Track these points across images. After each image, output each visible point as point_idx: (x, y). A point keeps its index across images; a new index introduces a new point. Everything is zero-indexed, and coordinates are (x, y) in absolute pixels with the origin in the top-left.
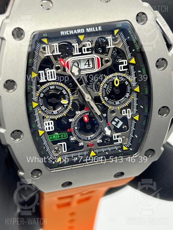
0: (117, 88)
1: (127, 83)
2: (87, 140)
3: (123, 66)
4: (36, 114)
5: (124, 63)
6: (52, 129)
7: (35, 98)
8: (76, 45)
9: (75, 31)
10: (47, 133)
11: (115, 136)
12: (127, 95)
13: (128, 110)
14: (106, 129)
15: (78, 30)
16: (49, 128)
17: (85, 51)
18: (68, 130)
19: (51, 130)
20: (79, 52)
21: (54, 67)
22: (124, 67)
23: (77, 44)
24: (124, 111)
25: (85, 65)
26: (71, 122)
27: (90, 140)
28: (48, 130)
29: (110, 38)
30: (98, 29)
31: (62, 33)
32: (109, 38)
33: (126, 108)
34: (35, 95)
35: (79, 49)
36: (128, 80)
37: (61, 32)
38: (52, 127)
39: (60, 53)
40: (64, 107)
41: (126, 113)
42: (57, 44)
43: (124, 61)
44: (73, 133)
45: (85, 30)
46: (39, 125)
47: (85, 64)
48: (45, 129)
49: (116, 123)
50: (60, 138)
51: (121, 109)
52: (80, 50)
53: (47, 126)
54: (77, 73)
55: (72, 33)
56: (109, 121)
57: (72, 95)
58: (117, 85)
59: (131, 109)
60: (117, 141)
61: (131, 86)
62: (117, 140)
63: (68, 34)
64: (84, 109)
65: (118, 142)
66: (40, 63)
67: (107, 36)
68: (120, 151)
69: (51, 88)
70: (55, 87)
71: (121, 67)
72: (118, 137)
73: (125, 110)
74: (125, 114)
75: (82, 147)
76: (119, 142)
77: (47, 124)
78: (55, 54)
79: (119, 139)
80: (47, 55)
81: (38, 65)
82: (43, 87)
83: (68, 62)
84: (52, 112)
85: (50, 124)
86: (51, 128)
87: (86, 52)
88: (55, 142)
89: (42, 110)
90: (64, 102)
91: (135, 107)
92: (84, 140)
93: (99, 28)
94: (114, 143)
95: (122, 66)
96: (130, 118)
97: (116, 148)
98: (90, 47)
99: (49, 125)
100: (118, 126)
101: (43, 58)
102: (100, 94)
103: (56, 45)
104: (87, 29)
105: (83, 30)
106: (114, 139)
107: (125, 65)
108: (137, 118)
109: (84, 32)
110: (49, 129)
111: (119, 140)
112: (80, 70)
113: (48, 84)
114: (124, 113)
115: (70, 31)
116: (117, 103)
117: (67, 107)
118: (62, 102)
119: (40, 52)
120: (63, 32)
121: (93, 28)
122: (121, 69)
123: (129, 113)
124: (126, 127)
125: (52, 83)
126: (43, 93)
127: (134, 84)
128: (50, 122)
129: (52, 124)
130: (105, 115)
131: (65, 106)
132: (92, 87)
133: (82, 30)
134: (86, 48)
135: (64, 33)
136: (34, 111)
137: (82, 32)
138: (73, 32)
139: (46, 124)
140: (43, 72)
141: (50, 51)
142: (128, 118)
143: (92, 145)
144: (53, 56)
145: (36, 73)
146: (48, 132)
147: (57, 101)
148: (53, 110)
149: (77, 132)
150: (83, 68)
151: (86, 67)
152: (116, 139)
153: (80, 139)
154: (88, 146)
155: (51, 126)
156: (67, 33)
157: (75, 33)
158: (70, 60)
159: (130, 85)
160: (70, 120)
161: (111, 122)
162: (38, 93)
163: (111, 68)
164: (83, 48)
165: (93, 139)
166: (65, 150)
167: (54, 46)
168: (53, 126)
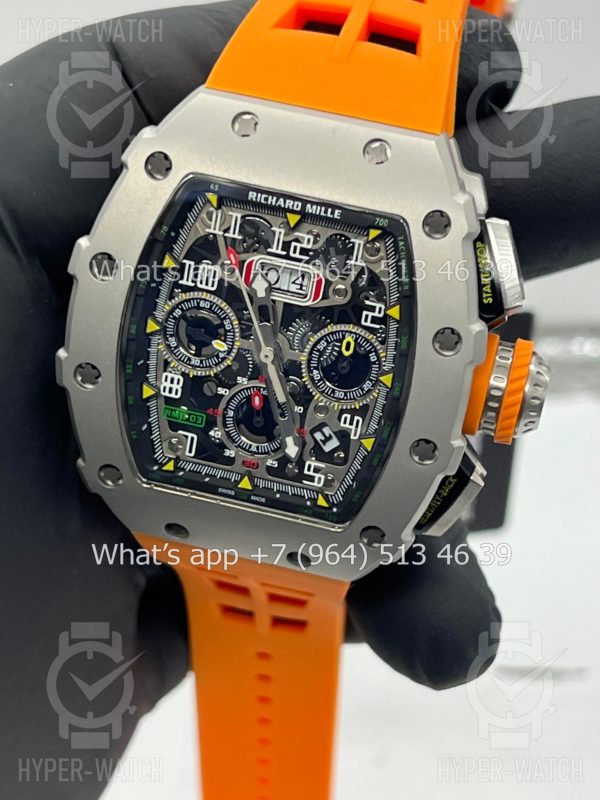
0: (345, 358)
1: (373, 358)
2: (248, 451)
3: (373, 317)
4: (152, 350)
5: (377, 310)
6: (176, 394)
7: (160, 315)
8: (280, 233)
9: (282, 200)
10: (163, 399)
11: (310, 466)
12: (367, 385)
13: (356, 418)
14: (289, 440)
15: (288, 201)
16: (171, 390)
17: (295, 252)
18: (210, 411)
19: (173, 395)
20: (282, 250)
21: (220, 262)
22: (374, 320)
23: (283, 231)
24: (346, 418)
25: (294, 283)
26: (222, 396)
27: (255, 453)
28: (167, 394)
29: (359, 245)
30: (333, 213)
31: (252, 195)
32: (358, 242)
33: (353, 412)
34: (163, 307)
35: (284, 242)
36: (376, 351)
37: (251, 193)
38: (177, 390)
39: (240, 237)
40: (217, 356)
41: (351, 424)
42: (239, 216)
43: (378, 305)
44: (219, 420)
45: (304, 207)
46: (151, 376)
47: (293, 280)
48: (162, 388)
49: (323, 438)
50: (187, 420)
51: (342, 412)
52: (286, 246)
53: (168, 385)
54: (261, 293)
55: (274, 204)
56: (307, 428)
57: (242, 337)
58: (347, 354)
59: (363, 421)
60: (311, 479)
61: (380, 368)
62: (314, 477)
63: (263, 201)
64: (257, 379)
65: (313, 481)
66: (191, 242)
67: (355, 238)
68: (309, 503)
69: (202, 304)
70: (211, 306)
71: (367, 316)
72: (317, 470)
73: (349, 416)
74: (347, 426)
75: (230, 461)
76: (315, 484)
77: (169, 380)
78: (230, 235)
79: (317, 476)
80: (212, 231)
81: (188, 246)
82: (184, 296)
83: (251, 262)
84: (189, 359)
85: (176, 381)
86: (174, 391)
87: (297, 255)
88: (175, 426)
89: (169, 346)
90: (219, 345)
91: (375, 419)
92: (242, 448)
93: (337, 211)
94: (305, 482)
95: (370, 314)
96: (357, 438)
97: (306, 494)
98: (309, 247)
99: (171, 384)
100: (327, 448)
101: (202, 234)
102: (302, 358)
103: (236, 215)
104: (309, 206)
105: (300, 204)
106: (306, 472)
107: (376, 314)
108: (368, 443)
109: (299, 209)
110: (170, 392)
111: (316, 480)
112: (270, 289)
113: (196, 294)
114: (345, 423)
115: (270, 197)
116: (340, 394)
117: (224, 359)
118: (213, 342)
119: (199, 220)
120: (255, 194)
121: (323, 209)
122: (366, 321)
123: (357, 426)
124: (342, 455)
125: (204, 295)
126: (182, 309)
127: (388, 366)
128: (176, 377)
129: (178, 383)
130: (299, 409)
131: (221, 355)
132: (294, 337)
133: (296, 203)
134: (299, 245)
135: (256, 198)
136: (150, 340)
137: (295, 208)
138: (277, 201)
139: (166, 377)
140: (192, 263)
141: (221, 226)
142: (352, 437)
143: (253, 464)
144: (225, 238)
145: (175, 260)
146: (166, 397)
147: (205, 338)
148: (194, 355)
149: (230, 421)
150: (286, 288)
151: (294, 288)
152: (311, 473)
153: (234, 441)
154: (244, 463)
155: (175, 386)
156: (261, 198)
157: (280, 206)
158: (256, 258)
159: (379, 364)
160: (221, 391)
161: (312, 432)
162: (168, 305)
163: (345, 310)
164: (294, 244)
165: (262, 453)
166: (190, 451)
167: (231, 216)
168: (179, 387)
